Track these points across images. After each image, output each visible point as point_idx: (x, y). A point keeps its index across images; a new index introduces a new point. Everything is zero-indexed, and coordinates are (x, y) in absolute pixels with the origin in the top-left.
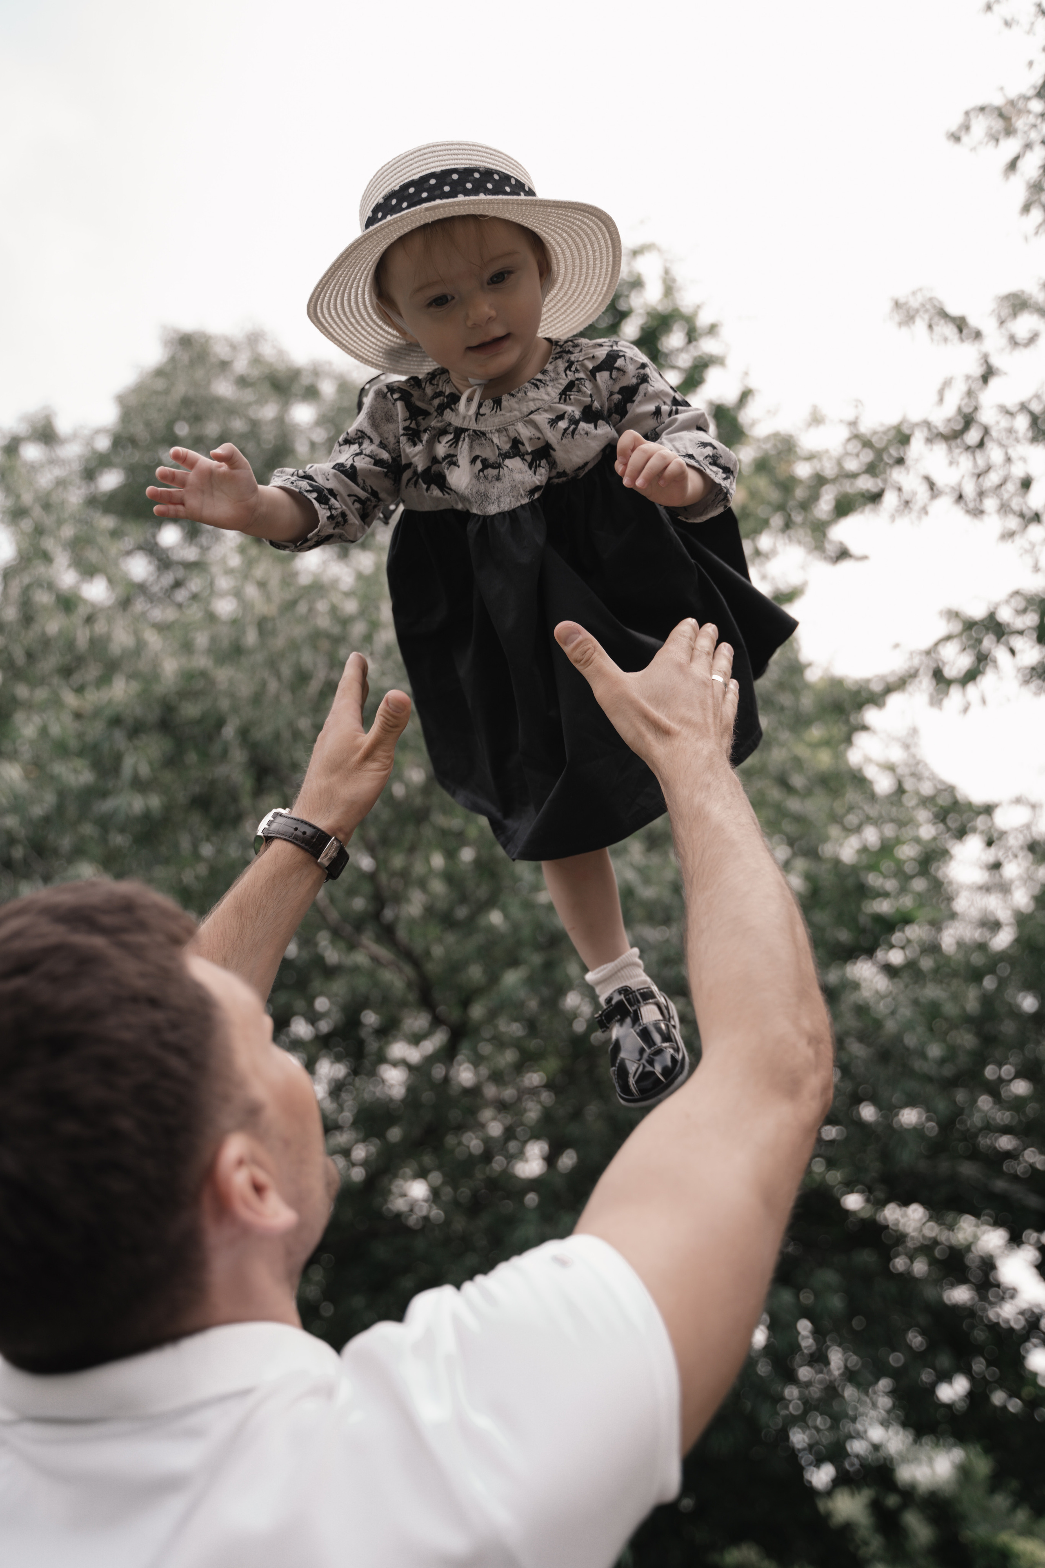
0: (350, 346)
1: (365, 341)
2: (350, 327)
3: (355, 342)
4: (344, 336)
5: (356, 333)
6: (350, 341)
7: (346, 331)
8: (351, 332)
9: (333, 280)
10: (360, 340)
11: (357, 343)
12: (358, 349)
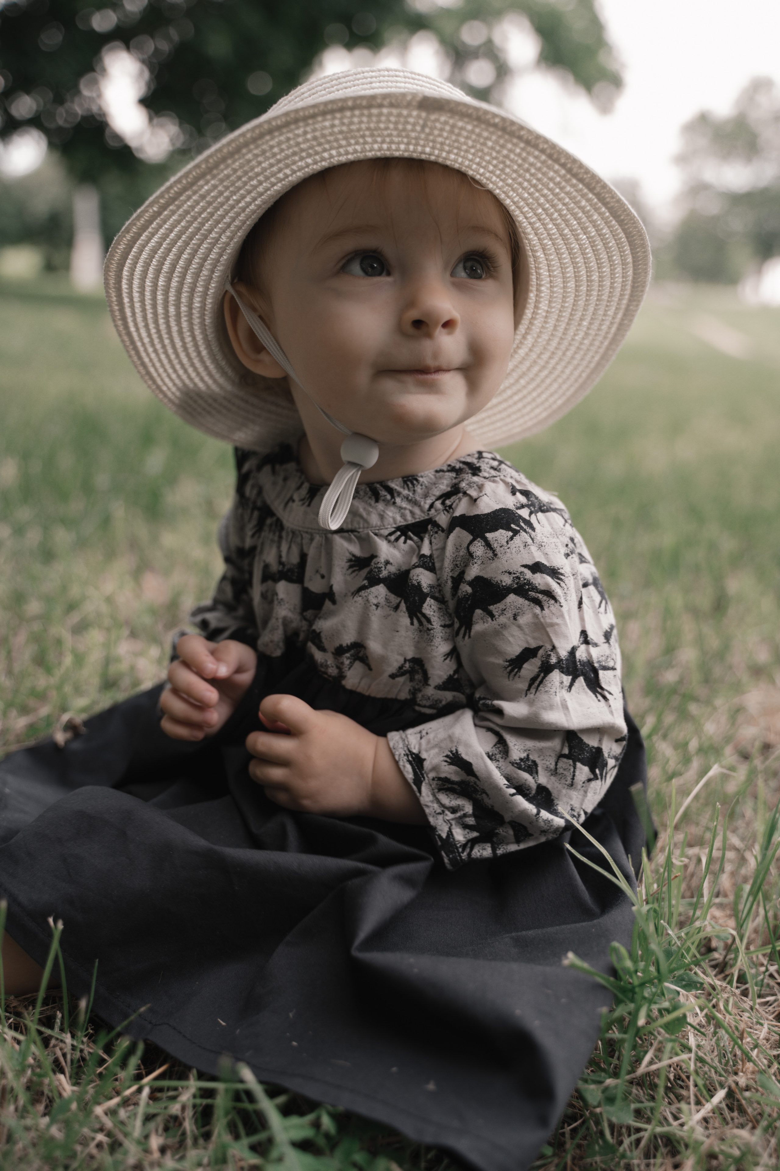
0: (143, 354)
1: (173, 357)
2: (161, 321)
3: (156, 351)
4: (144, 334)
5: (165, 336)
6: (148, 346)
7: (152, 326)
8: (158, 331)
9: (173, 213)
10: (166, 353)
11: (157, 354)
12: (154, 365)
